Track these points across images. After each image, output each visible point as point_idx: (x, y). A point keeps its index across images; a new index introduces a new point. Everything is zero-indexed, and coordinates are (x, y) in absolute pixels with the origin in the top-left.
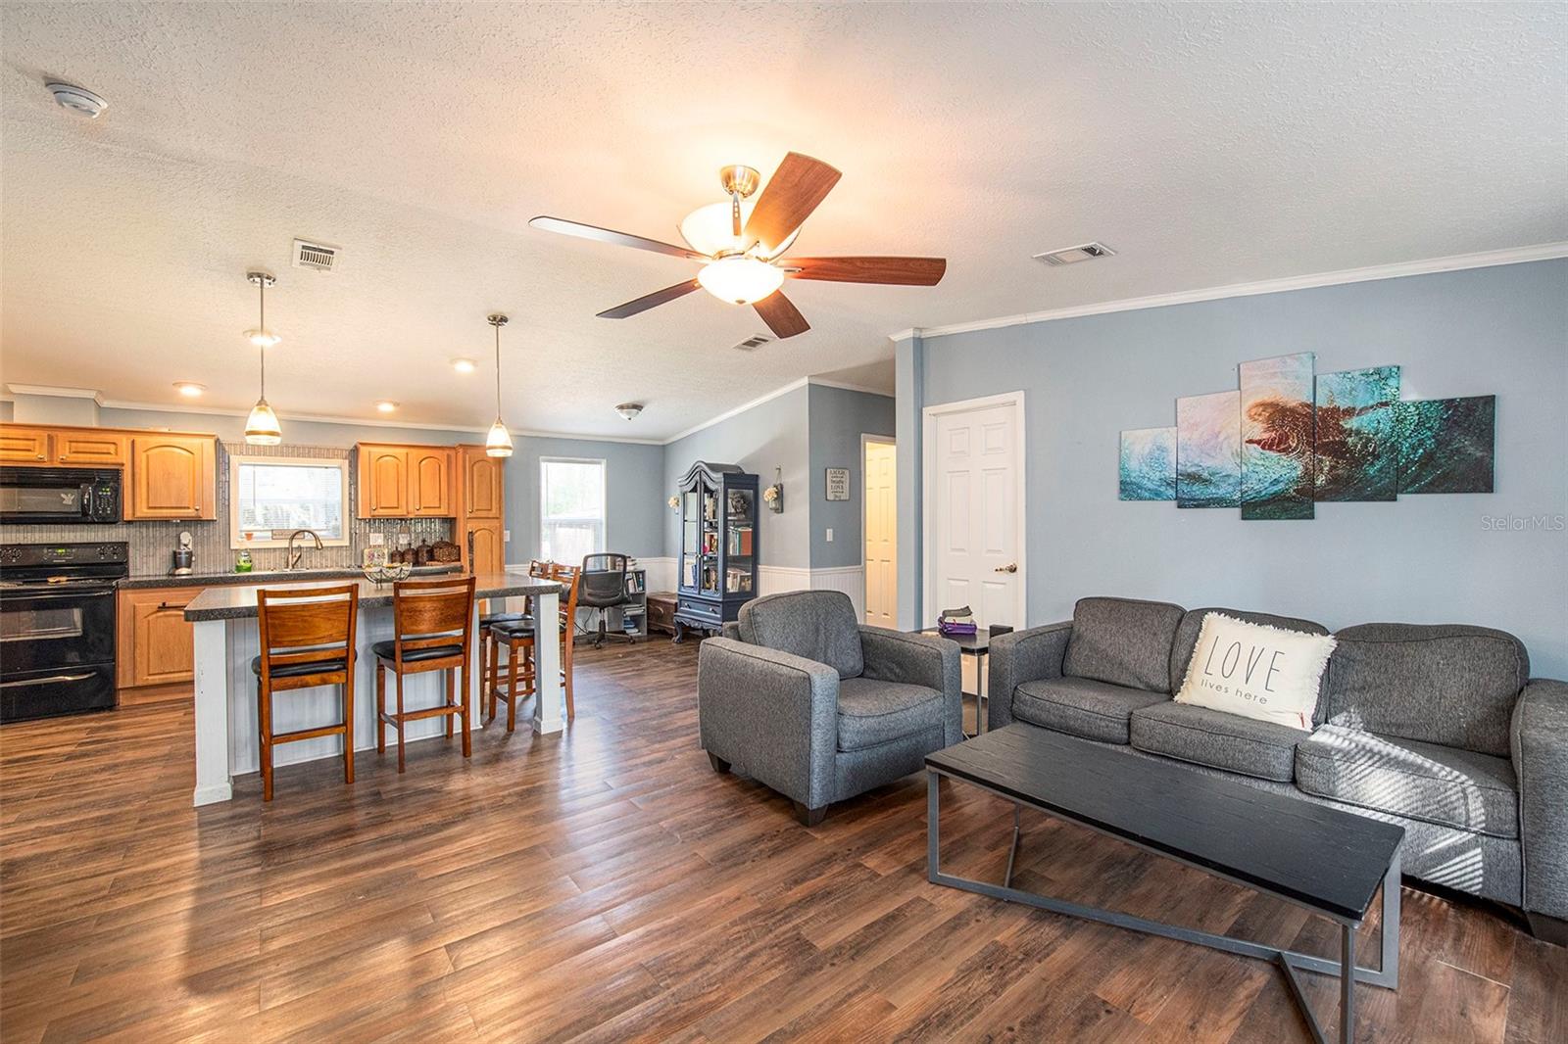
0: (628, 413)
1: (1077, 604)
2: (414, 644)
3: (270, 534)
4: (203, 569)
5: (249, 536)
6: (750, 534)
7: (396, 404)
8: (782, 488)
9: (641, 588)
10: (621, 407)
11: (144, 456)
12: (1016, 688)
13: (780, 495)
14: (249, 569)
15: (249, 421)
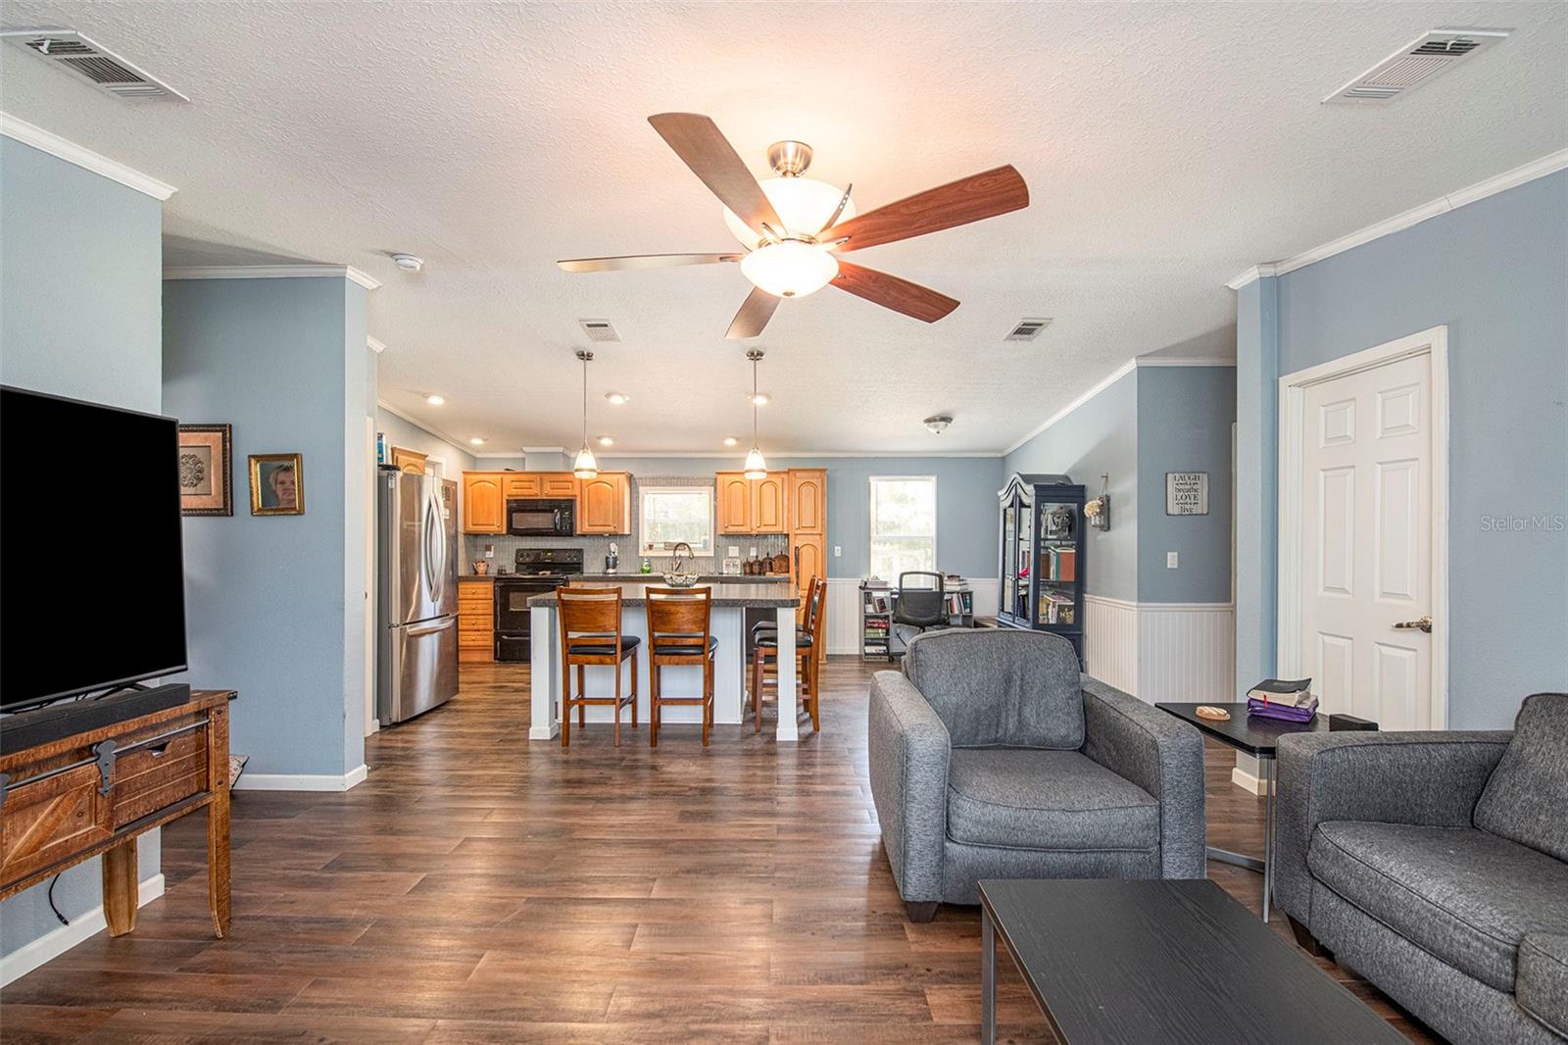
0: (935, 427)
1: (1525, 703)
2: (663, 641)
3: (663, 545)
4: (623, 570)
5: (651, 547)
6: (1074, 556)
7: (737, 439)
8: (1108, 501)
9: (968, 610)
10: (928, 421)
11: (586, 490)
12: (1316, 826)
13: (1105, 509)
14: (649, 572)
15: (577, 461)
